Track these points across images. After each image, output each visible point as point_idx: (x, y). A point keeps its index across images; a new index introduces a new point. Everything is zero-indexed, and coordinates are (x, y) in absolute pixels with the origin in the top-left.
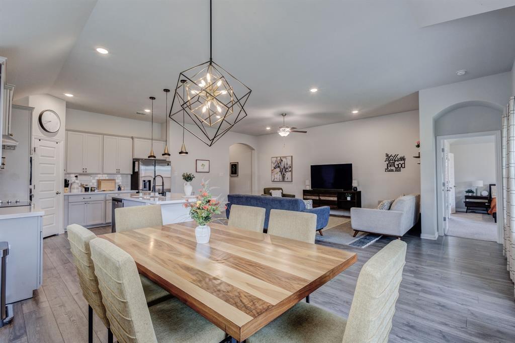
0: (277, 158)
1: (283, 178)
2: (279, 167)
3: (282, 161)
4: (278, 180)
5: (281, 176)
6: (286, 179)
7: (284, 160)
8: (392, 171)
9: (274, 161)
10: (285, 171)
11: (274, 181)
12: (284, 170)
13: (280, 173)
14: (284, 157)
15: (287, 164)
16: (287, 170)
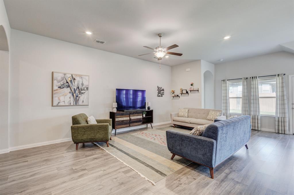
0: (65, 74)
1: (76, 100)
2: (69, 86)
3: (74, 79)
4: (67, 105)
5: (72, 99)
6: (80, 103)
7: (78, 79)
8: (159, 96)
9: (59, 78)
10: (80, 93)
11: (57, 106)
12: (77, 92)
13: (70, 95)
14: (76, 75)
15: (83, 84)
16: (82, 92)
